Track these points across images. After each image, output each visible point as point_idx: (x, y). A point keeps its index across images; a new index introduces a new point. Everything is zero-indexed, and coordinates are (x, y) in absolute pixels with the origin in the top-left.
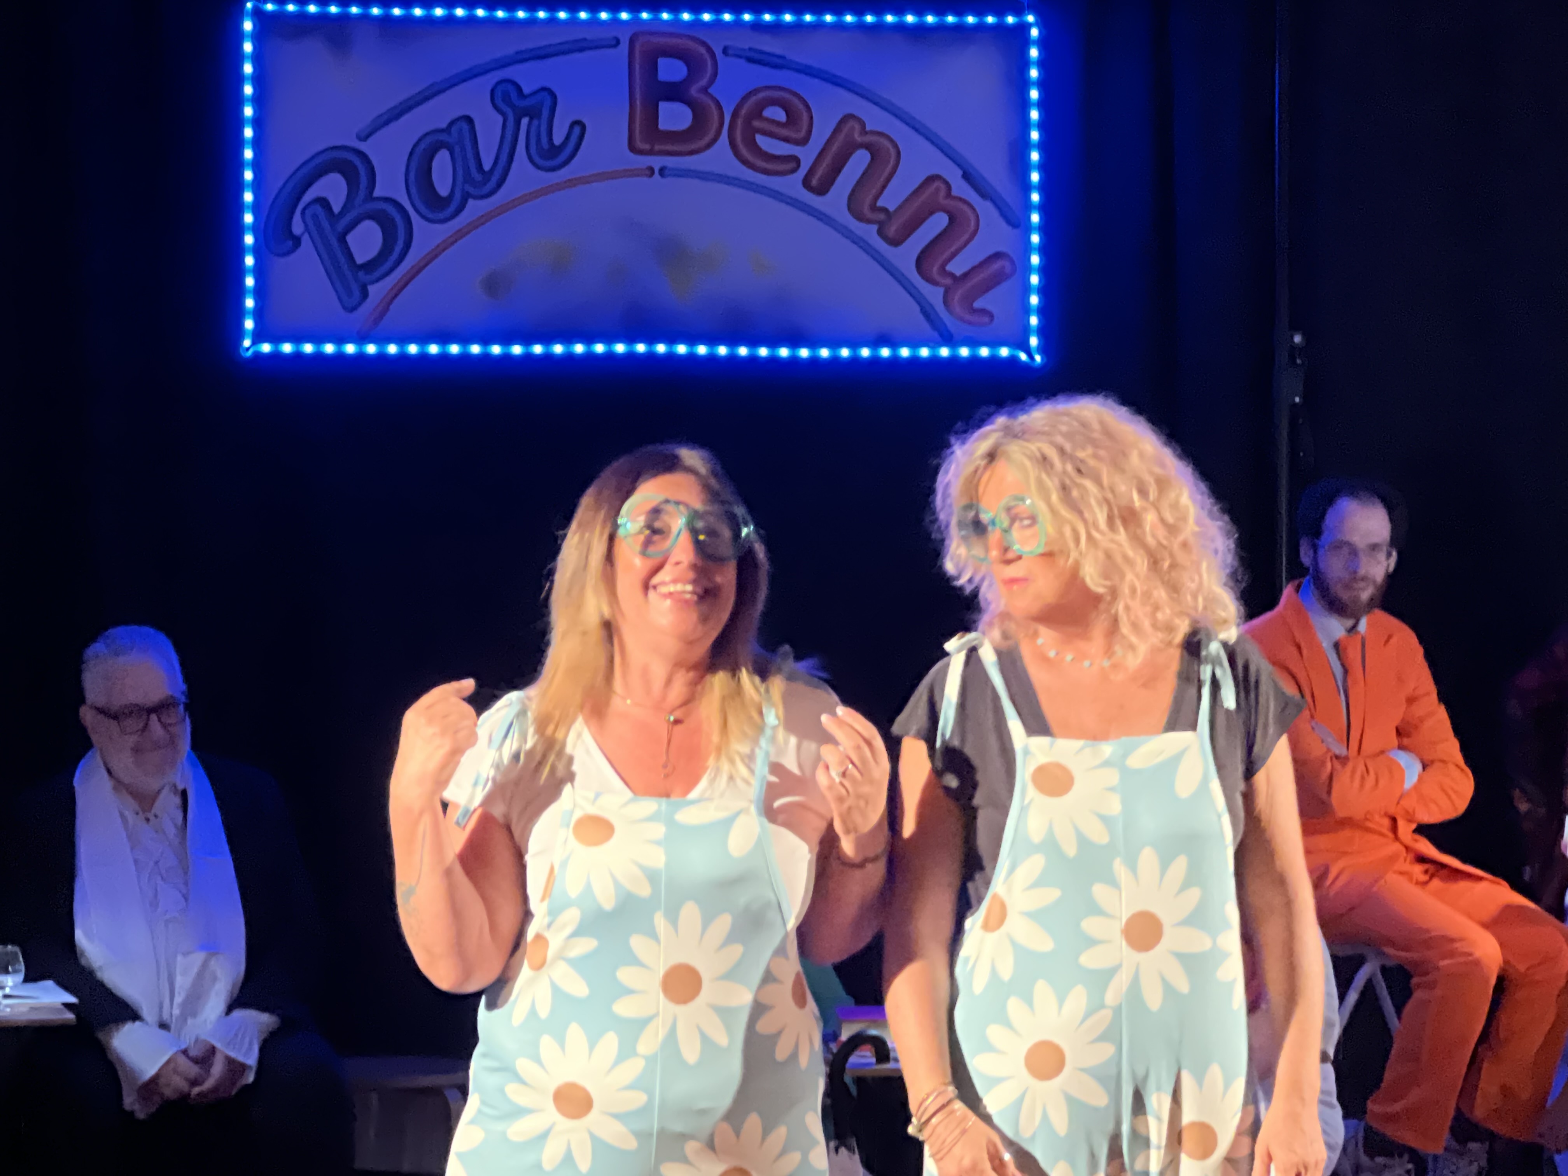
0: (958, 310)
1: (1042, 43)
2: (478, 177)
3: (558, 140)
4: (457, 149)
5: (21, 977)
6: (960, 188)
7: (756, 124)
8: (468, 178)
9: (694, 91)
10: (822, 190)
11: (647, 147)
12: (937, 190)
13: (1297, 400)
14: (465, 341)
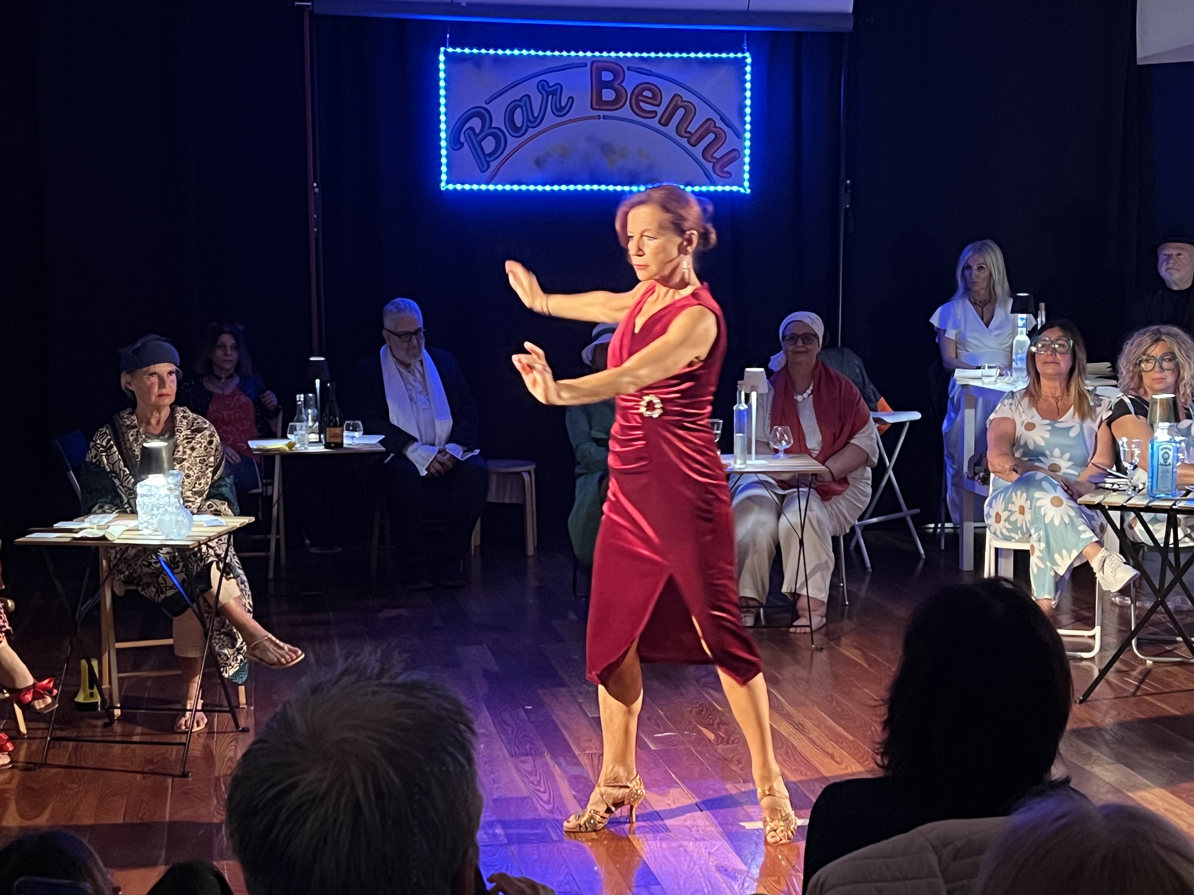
0: (718, 171)
1: (752, 65)
2: (533, 120)
3: (563, 105)
4: (524, 108)
5: (362, 432)
6: (720, 124)
7: (640, 98)
8: (528, 120)
9: (616, 85)
10: (666, 125)
11: (597, 107)
12: (710, 124)
13: (848, 206)
14: (528, 185)
